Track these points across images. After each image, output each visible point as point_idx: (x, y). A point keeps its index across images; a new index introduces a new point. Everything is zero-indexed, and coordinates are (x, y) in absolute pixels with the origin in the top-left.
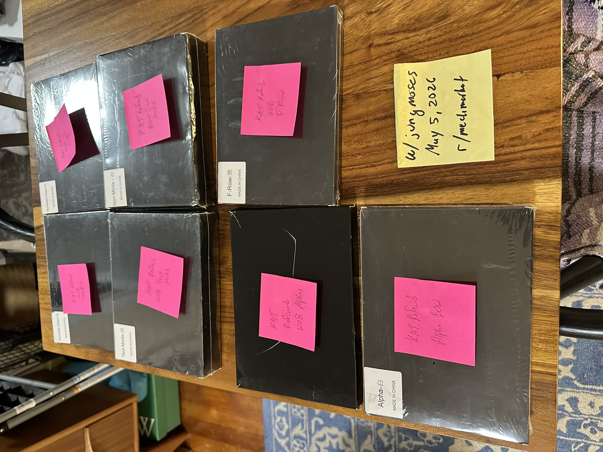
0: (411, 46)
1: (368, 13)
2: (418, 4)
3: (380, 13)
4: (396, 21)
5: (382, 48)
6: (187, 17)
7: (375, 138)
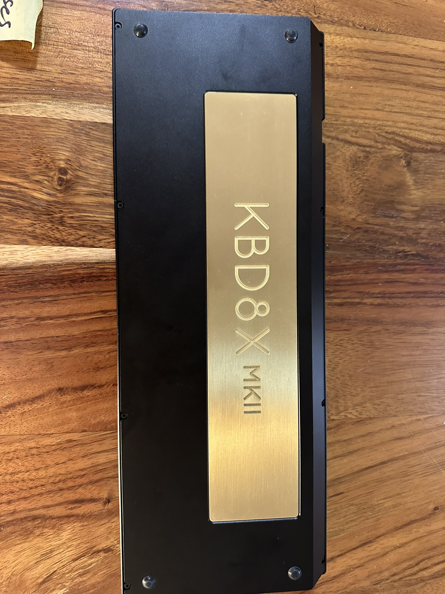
0: (40, 494)
1: (112, 550)
2: (28, 556)
3: (92, 548)
4: (65, 535)
5: (89, 496)
6: (430, 570)
7: (101, 357)
